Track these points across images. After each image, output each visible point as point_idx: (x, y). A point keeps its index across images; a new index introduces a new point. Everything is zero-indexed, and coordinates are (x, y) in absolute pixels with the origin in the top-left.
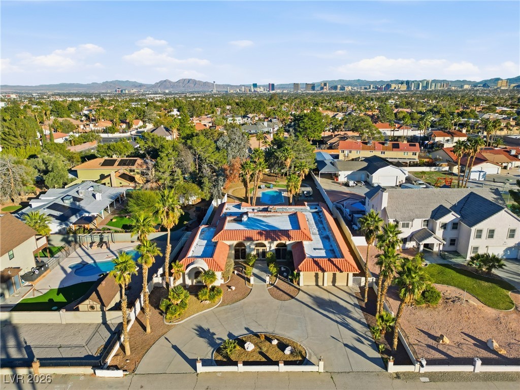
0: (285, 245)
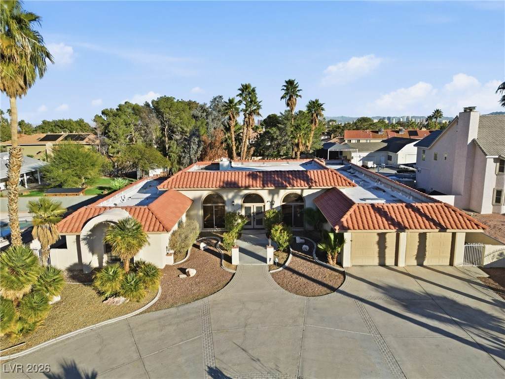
0: (300, 198)
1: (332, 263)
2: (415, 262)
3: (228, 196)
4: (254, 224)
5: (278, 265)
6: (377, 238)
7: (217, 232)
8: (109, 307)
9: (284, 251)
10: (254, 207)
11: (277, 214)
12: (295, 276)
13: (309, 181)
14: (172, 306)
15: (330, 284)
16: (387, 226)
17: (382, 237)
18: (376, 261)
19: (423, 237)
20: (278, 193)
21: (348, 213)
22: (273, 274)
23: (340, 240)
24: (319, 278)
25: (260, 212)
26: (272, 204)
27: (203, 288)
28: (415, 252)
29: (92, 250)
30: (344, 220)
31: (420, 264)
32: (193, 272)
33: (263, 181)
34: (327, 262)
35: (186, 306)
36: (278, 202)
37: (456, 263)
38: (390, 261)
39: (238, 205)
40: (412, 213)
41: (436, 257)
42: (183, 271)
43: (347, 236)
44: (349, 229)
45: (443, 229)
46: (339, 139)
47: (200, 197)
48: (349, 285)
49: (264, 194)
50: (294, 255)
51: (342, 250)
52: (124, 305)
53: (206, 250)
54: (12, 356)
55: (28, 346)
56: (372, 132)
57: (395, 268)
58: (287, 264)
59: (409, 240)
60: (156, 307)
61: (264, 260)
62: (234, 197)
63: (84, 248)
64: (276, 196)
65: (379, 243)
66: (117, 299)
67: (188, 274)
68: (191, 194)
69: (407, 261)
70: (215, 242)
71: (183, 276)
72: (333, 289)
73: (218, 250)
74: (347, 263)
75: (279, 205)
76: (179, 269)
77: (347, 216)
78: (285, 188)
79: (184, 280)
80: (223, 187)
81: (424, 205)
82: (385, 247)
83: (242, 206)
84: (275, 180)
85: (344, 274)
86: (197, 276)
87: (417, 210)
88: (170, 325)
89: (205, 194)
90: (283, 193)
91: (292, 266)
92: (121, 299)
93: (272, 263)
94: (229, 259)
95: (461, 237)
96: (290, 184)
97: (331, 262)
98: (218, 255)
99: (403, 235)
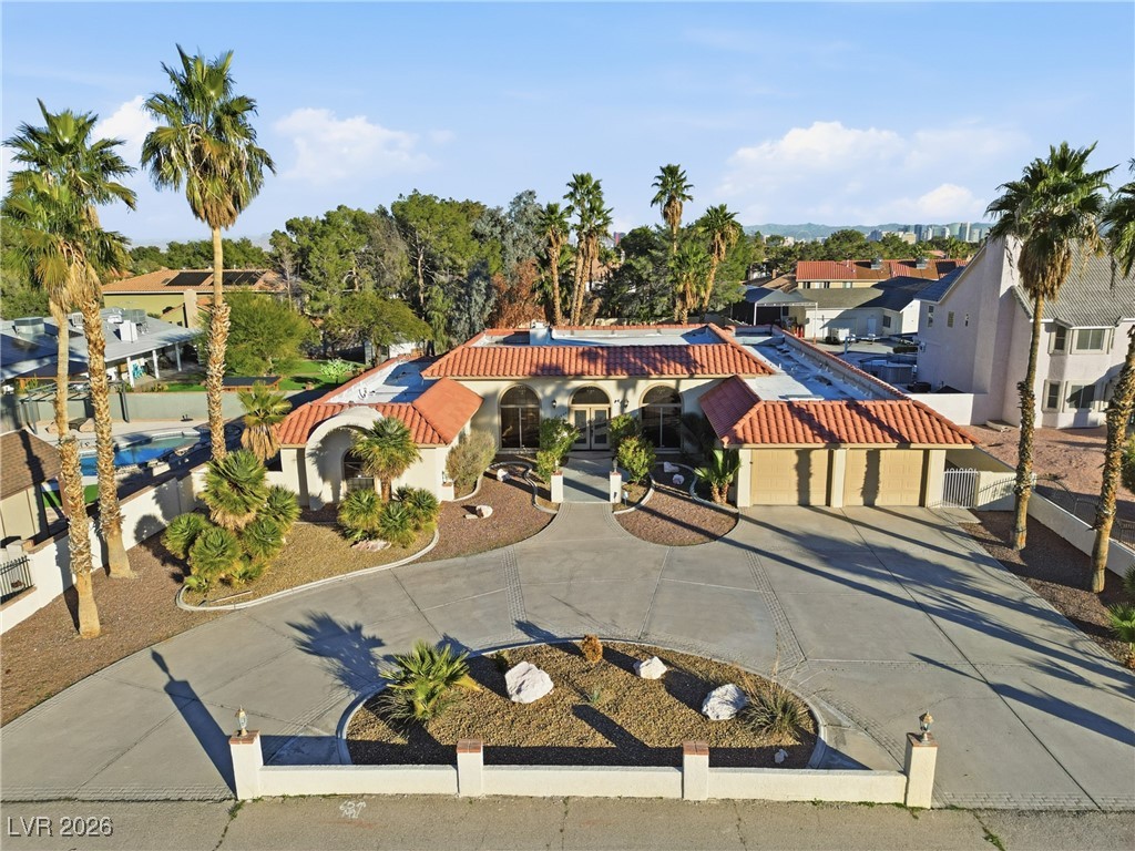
0: (676, 397)
1: (720, 501)
2: (860, 501)
3: (545, 390)
4: (591, 442)
5: (630, 504)
6: (794, 459)
7: (525, 455)
8: (362, 553)
9: (641, 484)
10: (591, 411)
11: (632, 422)
12: (654, 519)
13: (690, 365)
14: (457, 555)
15: (712, 530)
16: (810, 438)
17: (804, 456)
18: (794, 498)
19: (873, 457)
20: (634, 386)
21: (747, 417)
22: (618, 517)
23: (733, 460)
24: (695, 522)
25: (602, 421)
26: (624, 405)
27: (505, 532)
28: (861, 483)
29: (324, 475)
30: (738, 427)
31: (869, 503)
32: (487, 511)
33: (607, 364)
34: (712, 499)
35: (479, 556)
36: (635, 402)
37: (929, 501)
38: (817, 498)
39: (562, 407)
40: (857, 417)
41: (897, 492)
42: (472, 510)
43: (744, 454)
44: (746, 442)
45: (904, 444)
46: (788, 278)
47: (495, 394)
48: (742, 532)
49: (609, 387)
50: (657, 489)
51: (736, 478)
52: (383, 552)
53: (507, 481)
54: (238, 606)
55: (255, 596)
56: (856, 263)
57: (827, 509)
58: (643, 503)
59: (850, 463)
60: (434, 556)
61: (606, 496)
62: (555, 393)
63: (312, 469)
64: (630, 392)
65: (798, 467)
66: (372, 543)
67: (480, 514)
68: (481, 388)
69: (846, 497)
70: (522, 469)
71: (470, 517)
72: (714, 537)
73: (528, 482)
74: (744, 500)
75: (637, 408)
76: (464, 507)
77: (745, 421)
78: (647, 376)
79: (474, 523)
80: (536, 375)
81: (878, 403)
82: (810, 475)
83: (569, 409)
84: (629, 363)
85: (737, 517)
86: (494, 517)
87: (864, 412)
88: (457, 576)
89: (503, 387)
90: (644, 386)
91: (651, 506)
92: (379, 544)
93: (618, 500)
94: (546, 495)
95: (938, 459)
96: (655, 369)
97: (718, 498)
98: (529, 489)
99: (839, 454)
